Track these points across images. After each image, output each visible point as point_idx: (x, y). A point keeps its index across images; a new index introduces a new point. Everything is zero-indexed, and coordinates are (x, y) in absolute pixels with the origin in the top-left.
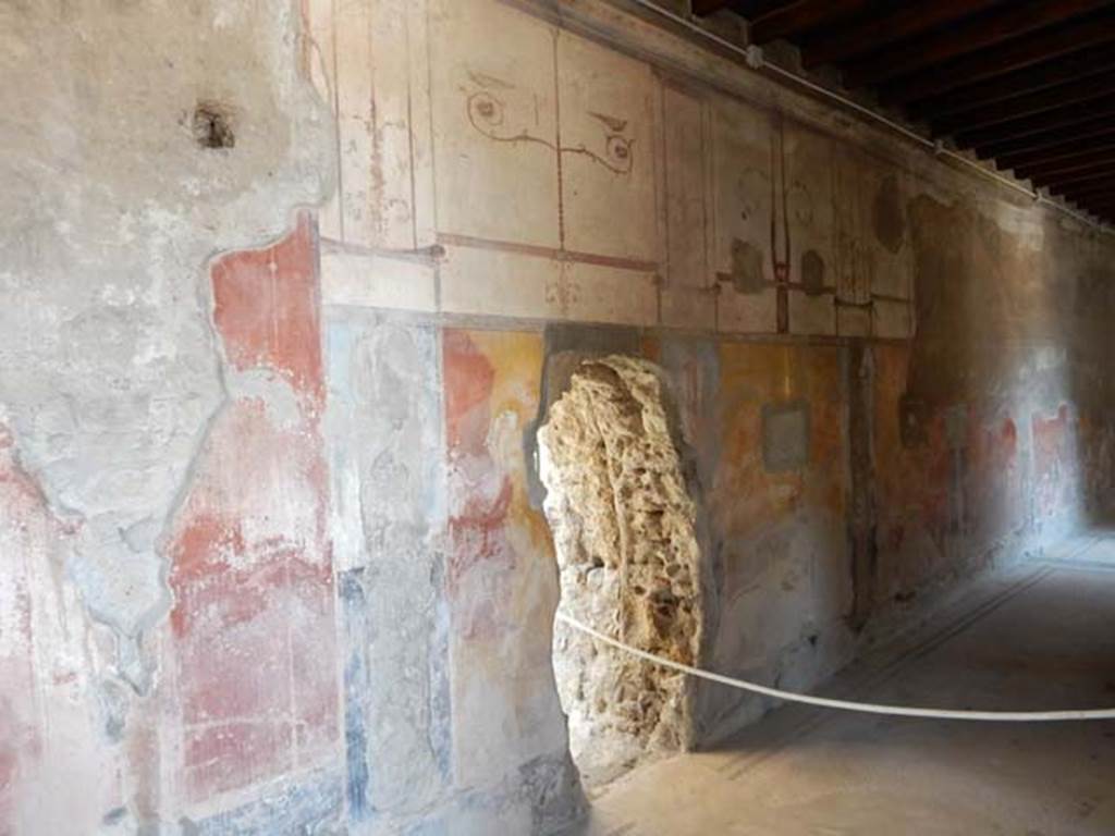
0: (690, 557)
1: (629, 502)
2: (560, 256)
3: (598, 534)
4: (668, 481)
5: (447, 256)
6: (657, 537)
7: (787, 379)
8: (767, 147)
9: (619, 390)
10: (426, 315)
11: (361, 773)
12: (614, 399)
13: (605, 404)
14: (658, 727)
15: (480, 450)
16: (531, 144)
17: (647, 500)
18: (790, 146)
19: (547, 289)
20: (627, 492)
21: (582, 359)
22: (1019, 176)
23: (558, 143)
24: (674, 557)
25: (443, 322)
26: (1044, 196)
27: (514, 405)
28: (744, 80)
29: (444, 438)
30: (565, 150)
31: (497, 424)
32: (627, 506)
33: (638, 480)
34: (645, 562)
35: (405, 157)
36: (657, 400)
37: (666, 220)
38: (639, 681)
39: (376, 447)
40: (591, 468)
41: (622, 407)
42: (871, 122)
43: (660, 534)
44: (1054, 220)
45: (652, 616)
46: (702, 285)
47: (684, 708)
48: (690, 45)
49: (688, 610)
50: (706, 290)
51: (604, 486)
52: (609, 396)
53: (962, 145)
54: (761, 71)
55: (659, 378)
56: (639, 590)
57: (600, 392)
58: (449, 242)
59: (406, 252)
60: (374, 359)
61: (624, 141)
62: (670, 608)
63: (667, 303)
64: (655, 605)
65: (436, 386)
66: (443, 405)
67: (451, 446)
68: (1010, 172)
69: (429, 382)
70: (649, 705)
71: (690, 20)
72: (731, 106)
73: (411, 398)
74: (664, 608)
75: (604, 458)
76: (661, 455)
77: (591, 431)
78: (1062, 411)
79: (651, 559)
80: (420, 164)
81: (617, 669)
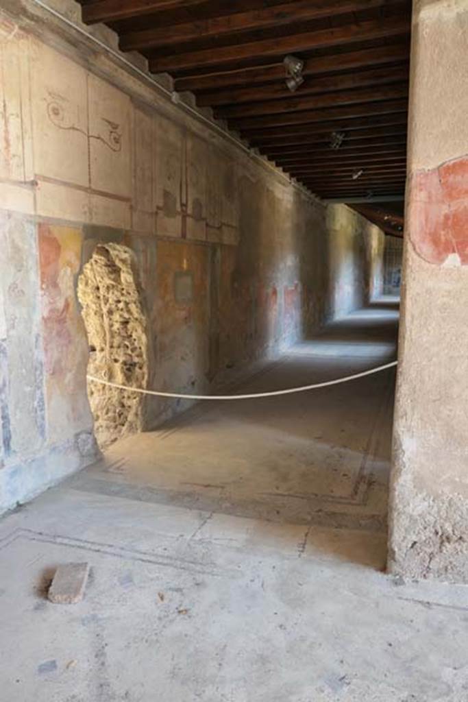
0: (142, 343)
1: (111, 317)
2: (89, 191)
3: (94, 334)
4: (133, 307)
5: (39, 186)
6: (125, 335)
7: (185, 261)
8: (179, 144)
9: (109, 260)
10: (31, 216)
11: (8, 436)
12: (106, 265)
13: (101, 267)
14: (127, 424)
15: (55, 285)
16: (76, 132)
17: (121, 316)
18: (189, 144)
19: (83, 208)
20: (110, 312)
21: (97, 244)
22: (284, 171)
23: (88, 133)
24: (133, 344)
25: (38, 220)
26: (294, 182)
27: (69, 264)
28: (170, 109)
29: (39, 278)
30: (92, 136)
31: (62, 273)
32: (110, 319)
33: (116, 306)
34: (119, 347)
35: (20, 134)
36: (129, 266)
37: (135, 177)
38: (117, 404)
39: (10, 281)
40: (91, 301)
41: (110, 269)
42: (224, 137)
43: (127, 333)
44: (297, 194)
45: (122, 371)
46: (150, 211)
47: (139, 413)
48: (148, 89)
49: (141, 368)
50: (152, 214)
51: (98, 309)
52: (103, 263)
53: (262, 152)
54: (179, 106)
55: (130, 256)
56: (116, 361)
57: (99, 261)
58: (40, 179)
59: (21, 183)
60: (7, 235)
61: (117, 134)
62: (132, 368)
63: (135, 219)
64: (125, 367)
65: (35, 251)
66: (39, 262)
67: (43, 282)
68: (281, 169)
69: (32, 249)
70: (122, 414)
71: (147, 75)
72: (165, 122)
73: (25, 258)
74: (129, 368)
75: (99, 295)
76: (129, 294)
77: (92, 281)
78: (296, 286)
79: (122, 345)
80: (27, 136)
81: (104, 399)
